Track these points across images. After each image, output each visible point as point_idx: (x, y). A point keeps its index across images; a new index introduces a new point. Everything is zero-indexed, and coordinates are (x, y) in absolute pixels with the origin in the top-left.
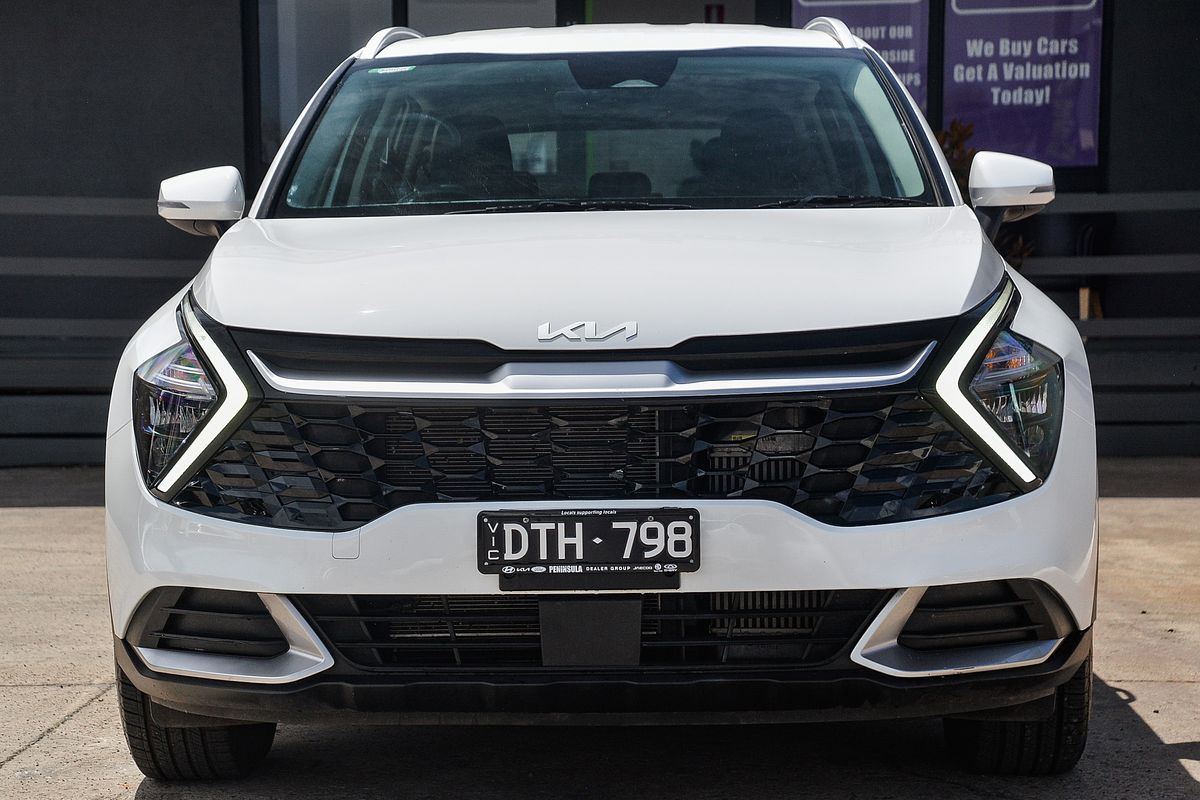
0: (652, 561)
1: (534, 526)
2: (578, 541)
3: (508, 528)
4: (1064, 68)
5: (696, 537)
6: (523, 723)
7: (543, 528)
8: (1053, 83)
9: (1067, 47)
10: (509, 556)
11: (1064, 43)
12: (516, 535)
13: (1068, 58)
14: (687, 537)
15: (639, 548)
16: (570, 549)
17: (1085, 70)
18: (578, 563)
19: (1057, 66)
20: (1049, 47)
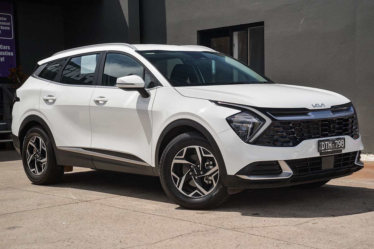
0: (340, 148)
1: (325, 143)
2: (331, 145)
3: (322, 143)
4: (7, 53)
5: (344, 143)
6: (313, 182)
7: (326, 143)
8: (5, 56)
9: (7, 48)
10: (323, 149)
11: (7, 47)
12: (323, 144)
13: (8, 51)
14: (343, 143)
15: (338, 145)
16: (330, 146)
17: (12, 54)
18: (331, 149)
19: (5, 52)
20: (3, 47)
